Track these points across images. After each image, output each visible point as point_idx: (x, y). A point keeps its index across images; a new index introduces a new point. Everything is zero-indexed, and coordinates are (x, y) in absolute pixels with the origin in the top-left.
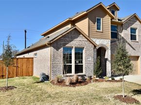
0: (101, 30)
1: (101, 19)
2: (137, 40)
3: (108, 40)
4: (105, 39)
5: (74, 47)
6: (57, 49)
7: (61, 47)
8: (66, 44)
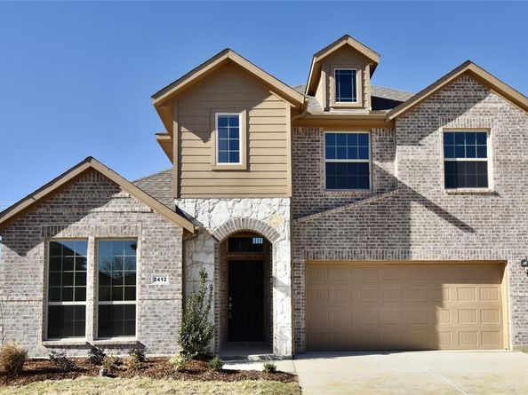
0: (241, 163)
1: (242, 116)
2: (491, 186)
3: (276, 201)
4: (262, 195)
5: (91, 239)
6: (22, 248)
7: (38, 241)
8: (59, 229)
